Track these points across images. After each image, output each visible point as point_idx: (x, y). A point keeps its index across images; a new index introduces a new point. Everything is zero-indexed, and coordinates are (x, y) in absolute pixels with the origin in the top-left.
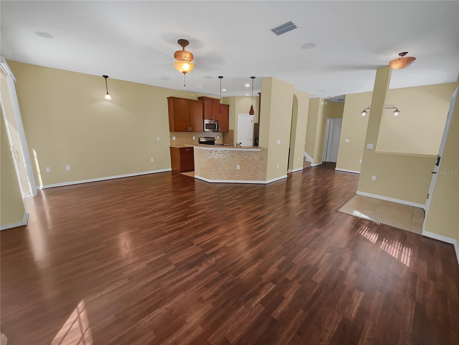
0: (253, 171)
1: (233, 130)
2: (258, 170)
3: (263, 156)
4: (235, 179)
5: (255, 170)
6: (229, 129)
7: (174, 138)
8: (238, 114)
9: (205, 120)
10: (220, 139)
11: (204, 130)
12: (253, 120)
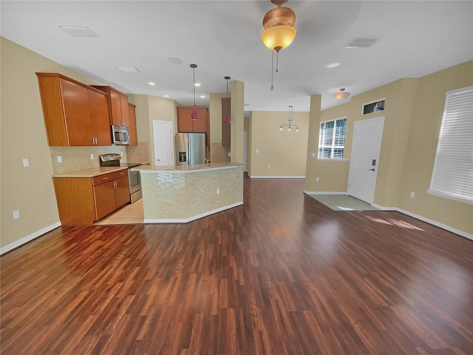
0: (231, 192)
1: (148, 142)
2: (235, 191)
3: (239, 172)
4: (215, 208)
5: (233, 191)
6: (138, 141)
7: (60, 159)
8: (153, 120)
9: (113, 126)
10: (124, 155)
11: (113, 142)
12: (172, 129)
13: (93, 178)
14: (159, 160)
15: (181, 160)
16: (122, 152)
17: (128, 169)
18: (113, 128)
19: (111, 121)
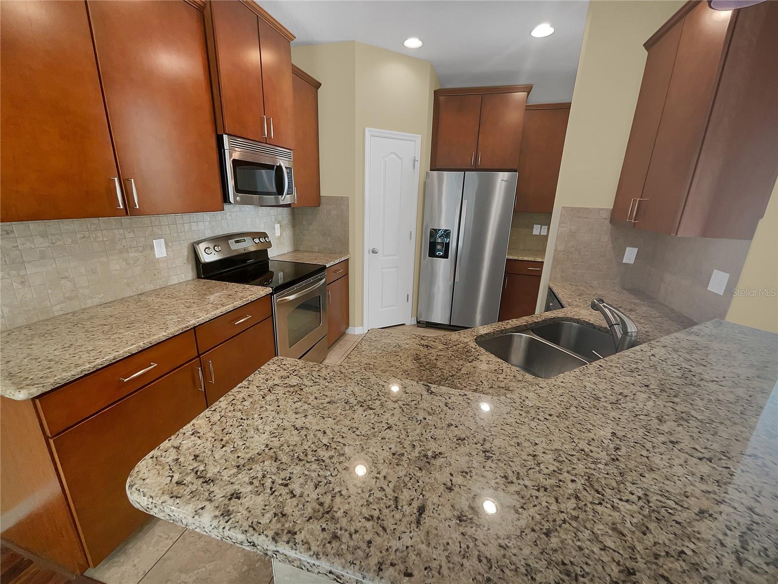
1: (348, 199)
8: (366, 128)
9: (225, 137)
10: (284, 234)
11: (226, 199)
12: (418, 158)
13: (37, 401)
14: (374, 252)
15: (432, 253)
16: (277, 226)
17: (272, 294)
18: (226, 146)
19: (219, 121)
